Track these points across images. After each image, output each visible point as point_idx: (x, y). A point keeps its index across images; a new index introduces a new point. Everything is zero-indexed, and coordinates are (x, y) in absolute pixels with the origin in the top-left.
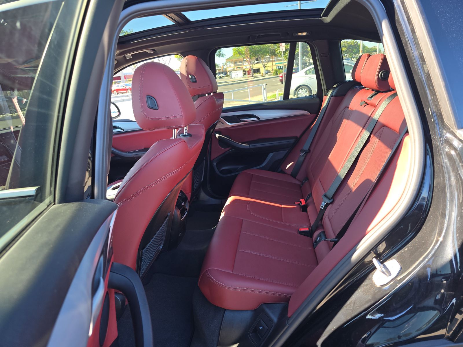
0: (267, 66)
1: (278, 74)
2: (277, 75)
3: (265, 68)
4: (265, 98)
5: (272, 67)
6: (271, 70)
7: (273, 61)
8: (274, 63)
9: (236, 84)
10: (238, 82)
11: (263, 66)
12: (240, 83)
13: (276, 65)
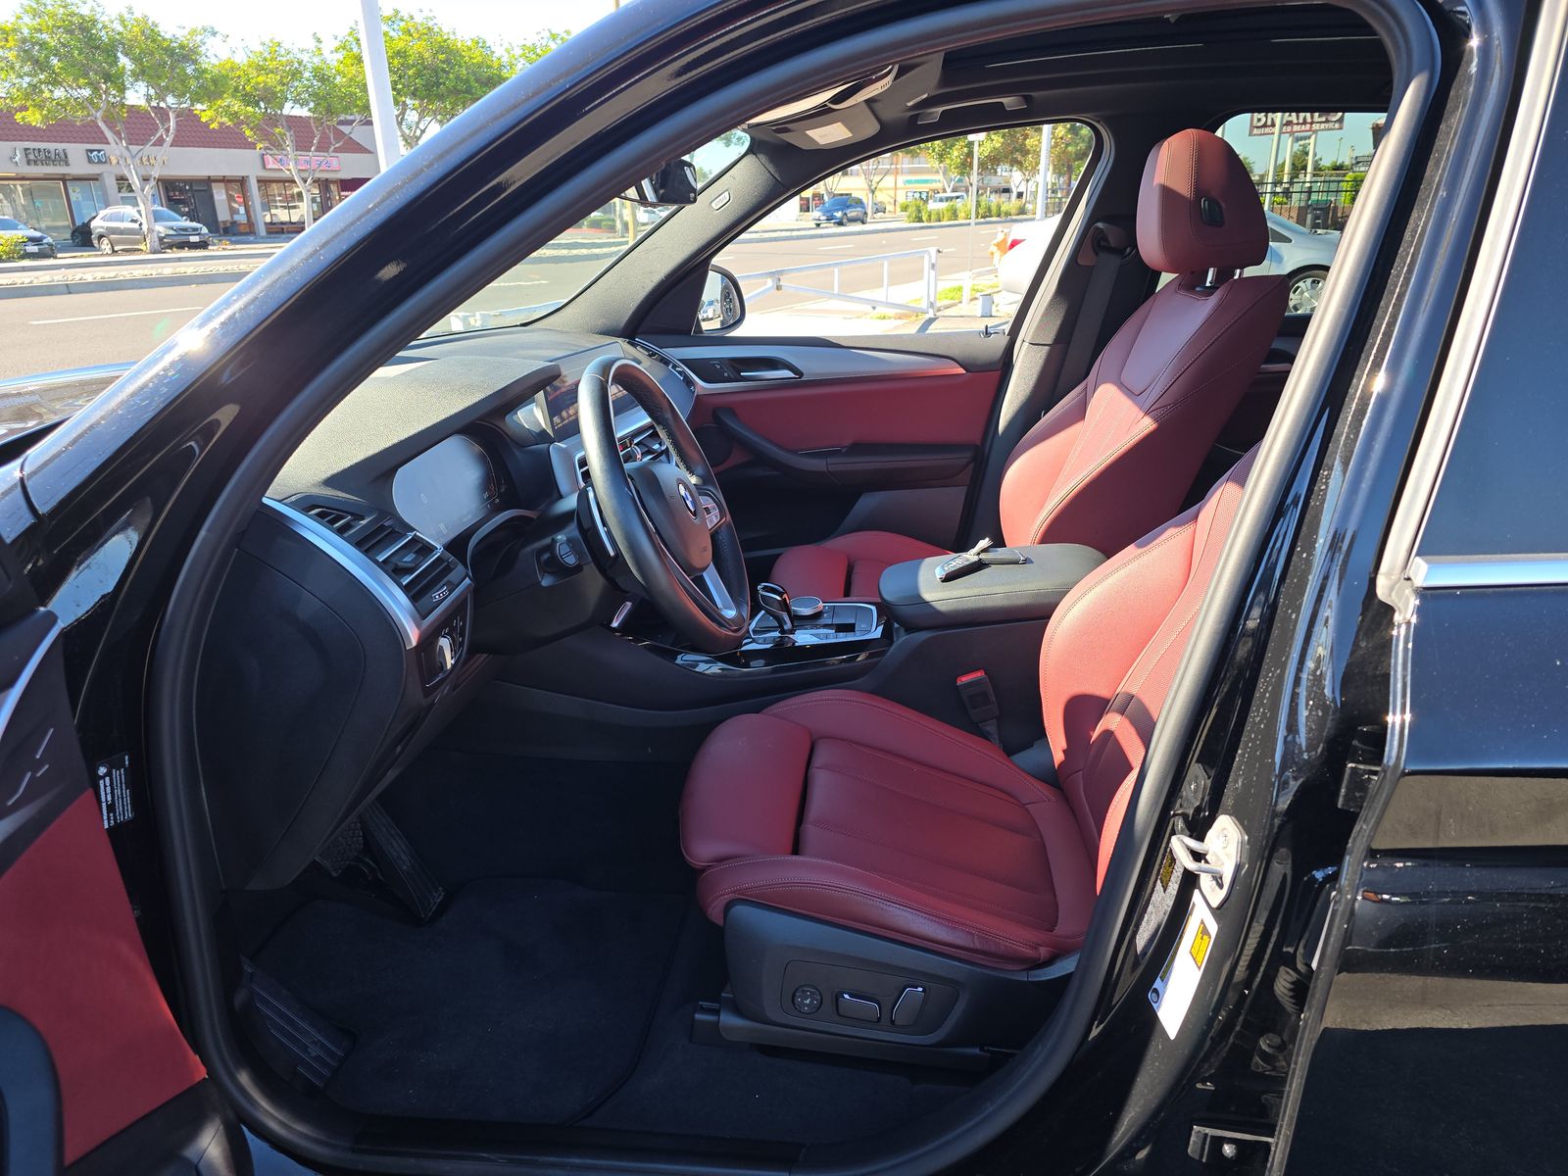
0: (879, 186)
1: (924, 219)
2: (920, 220)
3: (873, 192)
4: (932, 300)
5: (892, 193)
6: (890, 203)
7: (897, 172)
8: (901, 179)
9: (787, 242)
10: (795, 233)
11: (866, 186)
12: (798, 238)
13: (907, 185)
